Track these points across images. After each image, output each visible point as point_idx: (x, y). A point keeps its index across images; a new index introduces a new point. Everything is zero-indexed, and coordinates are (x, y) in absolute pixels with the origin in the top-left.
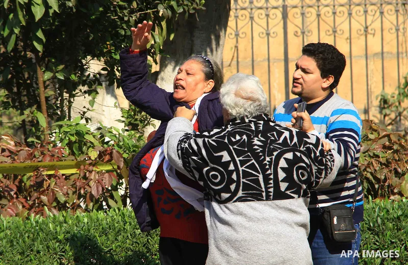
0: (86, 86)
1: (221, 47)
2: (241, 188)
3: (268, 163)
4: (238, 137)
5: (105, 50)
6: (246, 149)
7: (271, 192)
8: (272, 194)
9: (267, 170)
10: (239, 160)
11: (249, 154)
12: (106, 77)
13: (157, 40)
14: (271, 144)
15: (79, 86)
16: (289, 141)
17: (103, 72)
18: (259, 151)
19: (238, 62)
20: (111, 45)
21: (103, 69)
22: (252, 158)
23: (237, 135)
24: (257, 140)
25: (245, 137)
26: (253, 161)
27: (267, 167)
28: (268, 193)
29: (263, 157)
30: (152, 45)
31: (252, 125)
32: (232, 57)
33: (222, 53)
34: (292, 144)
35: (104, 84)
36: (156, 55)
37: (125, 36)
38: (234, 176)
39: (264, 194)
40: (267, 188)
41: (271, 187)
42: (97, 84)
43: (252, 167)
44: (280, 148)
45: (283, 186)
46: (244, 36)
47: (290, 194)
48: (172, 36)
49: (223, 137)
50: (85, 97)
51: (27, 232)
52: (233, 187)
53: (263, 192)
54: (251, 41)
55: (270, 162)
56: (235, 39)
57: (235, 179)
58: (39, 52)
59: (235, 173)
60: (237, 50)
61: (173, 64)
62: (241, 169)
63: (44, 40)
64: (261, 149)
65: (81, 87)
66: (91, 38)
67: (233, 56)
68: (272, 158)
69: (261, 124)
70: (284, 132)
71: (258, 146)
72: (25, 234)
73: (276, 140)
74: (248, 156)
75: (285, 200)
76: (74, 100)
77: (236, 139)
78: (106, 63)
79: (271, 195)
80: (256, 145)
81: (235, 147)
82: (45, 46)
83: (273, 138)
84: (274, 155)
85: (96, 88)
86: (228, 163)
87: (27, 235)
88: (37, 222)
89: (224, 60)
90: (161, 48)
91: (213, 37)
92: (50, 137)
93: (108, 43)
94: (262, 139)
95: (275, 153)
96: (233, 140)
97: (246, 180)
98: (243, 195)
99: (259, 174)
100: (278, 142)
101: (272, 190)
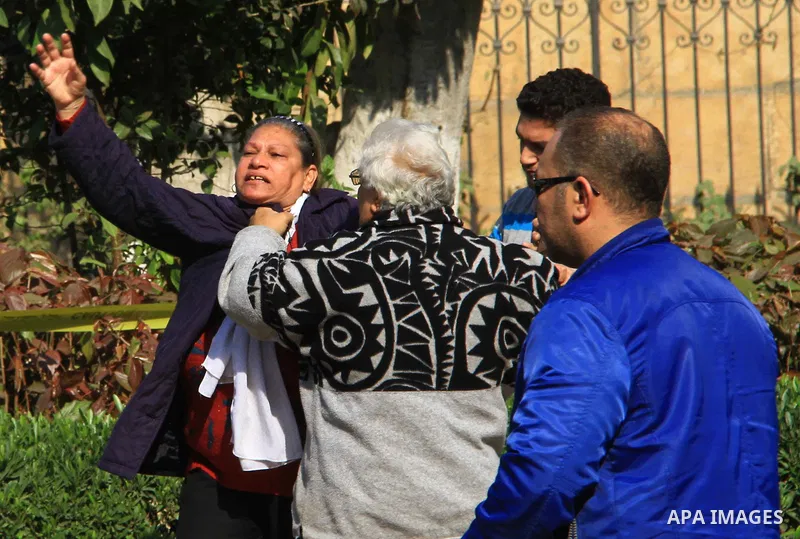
0: (195, 152)
1: (466, 72)
2: (392, 362)
3: (447, 315)
4: (393, 257)
5: (234, 81)
6: (409, 283)
7: (448, 374)
8: (449, 378)
9: (446, 328)
10: (395, 305)
11: (414, 293)
12: (234, 134)
13: (338, 59)
14: (456, 275)
15: (181, 152)
16: (489, 269)
17: (228, 124)
18: (432, 288)
19: (500, 102)
20: (246, 69)
21: (230, 119)
22: (419, 303)
23: (391, 252)
24: (430, 264)
25: (406, 256)
26: (421, 309)
27: (446, 323)
28: (441, 374)
29: (439, 302)
30: (328, 68)
31: (422, 232)
32: (487, 93)
33: (468, 84)
34: (496, 275)
35: (230, 148)
36: (335, 88)
37: (273, 51)
38: (382, 339)
39: (434, 377)
40: (441, 366)
41: (449, 364)
42: (216, 148)
43: (418, 321)
44: (472, 285)
45: (473, 363)
46: (510, 49)
47: (484, 379)
48: (368, 52)
49: (363, 255)
50: (193, 176)
51: (79, 445)
52: (376, 360)
53: (433, 372)
54: (525, 59)
55: (452, 313)
56: (494, 57)
57: (383, 344)
58: (102, 84)
59: (383, 332)
60: (499, 77)
61: (369, 107)
62: (396, 324)
63: (112, 61)
64: (436, 285)
65: (185, 155)
66: (206, 57)
67: (490, 91)
68: (456, 305)
69: (438, 230)
70: (480, 250)
71: (432, 277)
72: (76, 449)
73: (465, 268)
74: (412, 298)
75: (473, 392)
76: (171, 181)
77: (389, 260)
78: (235, 106)
79: (447, 381)
80: (427, 274)
81: (388, 276)
82: (114, 73)
83: (459, 263)
84: (460, 299)
85: (215, 156)
86: (372, 310)
87: (80, 452)
88: (100, 426)
89: (471, 99)
90: (346, 74)
91: (449, 52)
92: (124, 255)
93: (239, 66)
94: (440, 263)
95: (463, 295)
96: (385, 262)
97: (404, 347)
98: (395, 378)
99: (430, 336)
100: (470, 271)
101: (450, 370)
